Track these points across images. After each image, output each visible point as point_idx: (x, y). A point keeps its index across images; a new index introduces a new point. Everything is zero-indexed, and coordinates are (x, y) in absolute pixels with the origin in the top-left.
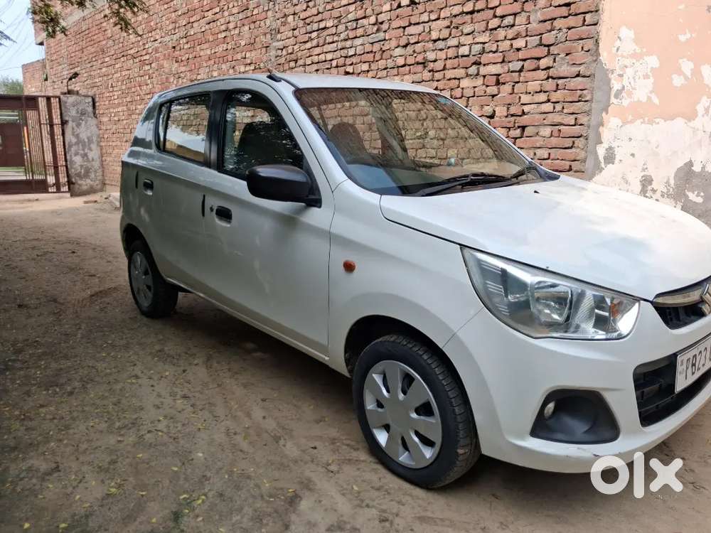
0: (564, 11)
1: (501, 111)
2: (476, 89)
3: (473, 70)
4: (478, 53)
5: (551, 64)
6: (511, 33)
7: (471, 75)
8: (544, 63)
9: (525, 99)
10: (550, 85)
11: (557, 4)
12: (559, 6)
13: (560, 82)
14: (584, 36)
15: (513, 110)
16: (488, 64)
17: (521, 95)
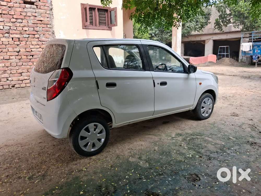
0: (40, 22)
1: (22, 50)
2: (9, 42)
3: (6, 35)
4: (8, 29)
5: (39, 37)
6: (22, 25)
7: (6, 37)
8: (36, 36)
9: (31, 47)
10: (40, 43)
11: (37, 20)
12: (38, 20)
13: (43, 42)
14: (48, 31)
15: (27, 50)
16: (13, 34)
17: (30, 45)
